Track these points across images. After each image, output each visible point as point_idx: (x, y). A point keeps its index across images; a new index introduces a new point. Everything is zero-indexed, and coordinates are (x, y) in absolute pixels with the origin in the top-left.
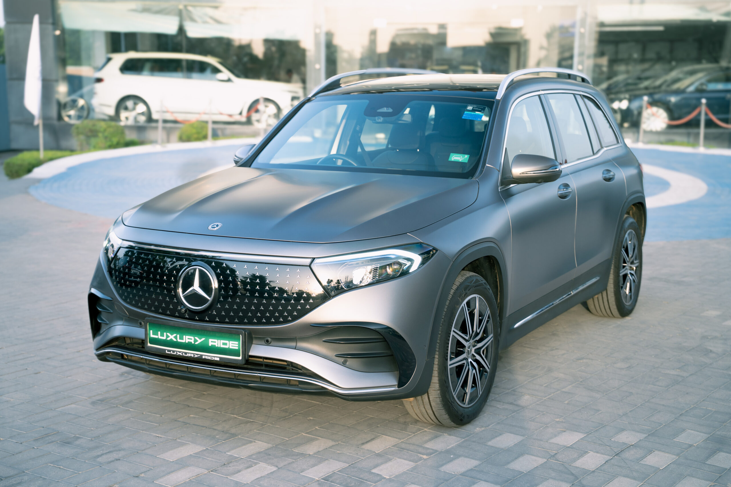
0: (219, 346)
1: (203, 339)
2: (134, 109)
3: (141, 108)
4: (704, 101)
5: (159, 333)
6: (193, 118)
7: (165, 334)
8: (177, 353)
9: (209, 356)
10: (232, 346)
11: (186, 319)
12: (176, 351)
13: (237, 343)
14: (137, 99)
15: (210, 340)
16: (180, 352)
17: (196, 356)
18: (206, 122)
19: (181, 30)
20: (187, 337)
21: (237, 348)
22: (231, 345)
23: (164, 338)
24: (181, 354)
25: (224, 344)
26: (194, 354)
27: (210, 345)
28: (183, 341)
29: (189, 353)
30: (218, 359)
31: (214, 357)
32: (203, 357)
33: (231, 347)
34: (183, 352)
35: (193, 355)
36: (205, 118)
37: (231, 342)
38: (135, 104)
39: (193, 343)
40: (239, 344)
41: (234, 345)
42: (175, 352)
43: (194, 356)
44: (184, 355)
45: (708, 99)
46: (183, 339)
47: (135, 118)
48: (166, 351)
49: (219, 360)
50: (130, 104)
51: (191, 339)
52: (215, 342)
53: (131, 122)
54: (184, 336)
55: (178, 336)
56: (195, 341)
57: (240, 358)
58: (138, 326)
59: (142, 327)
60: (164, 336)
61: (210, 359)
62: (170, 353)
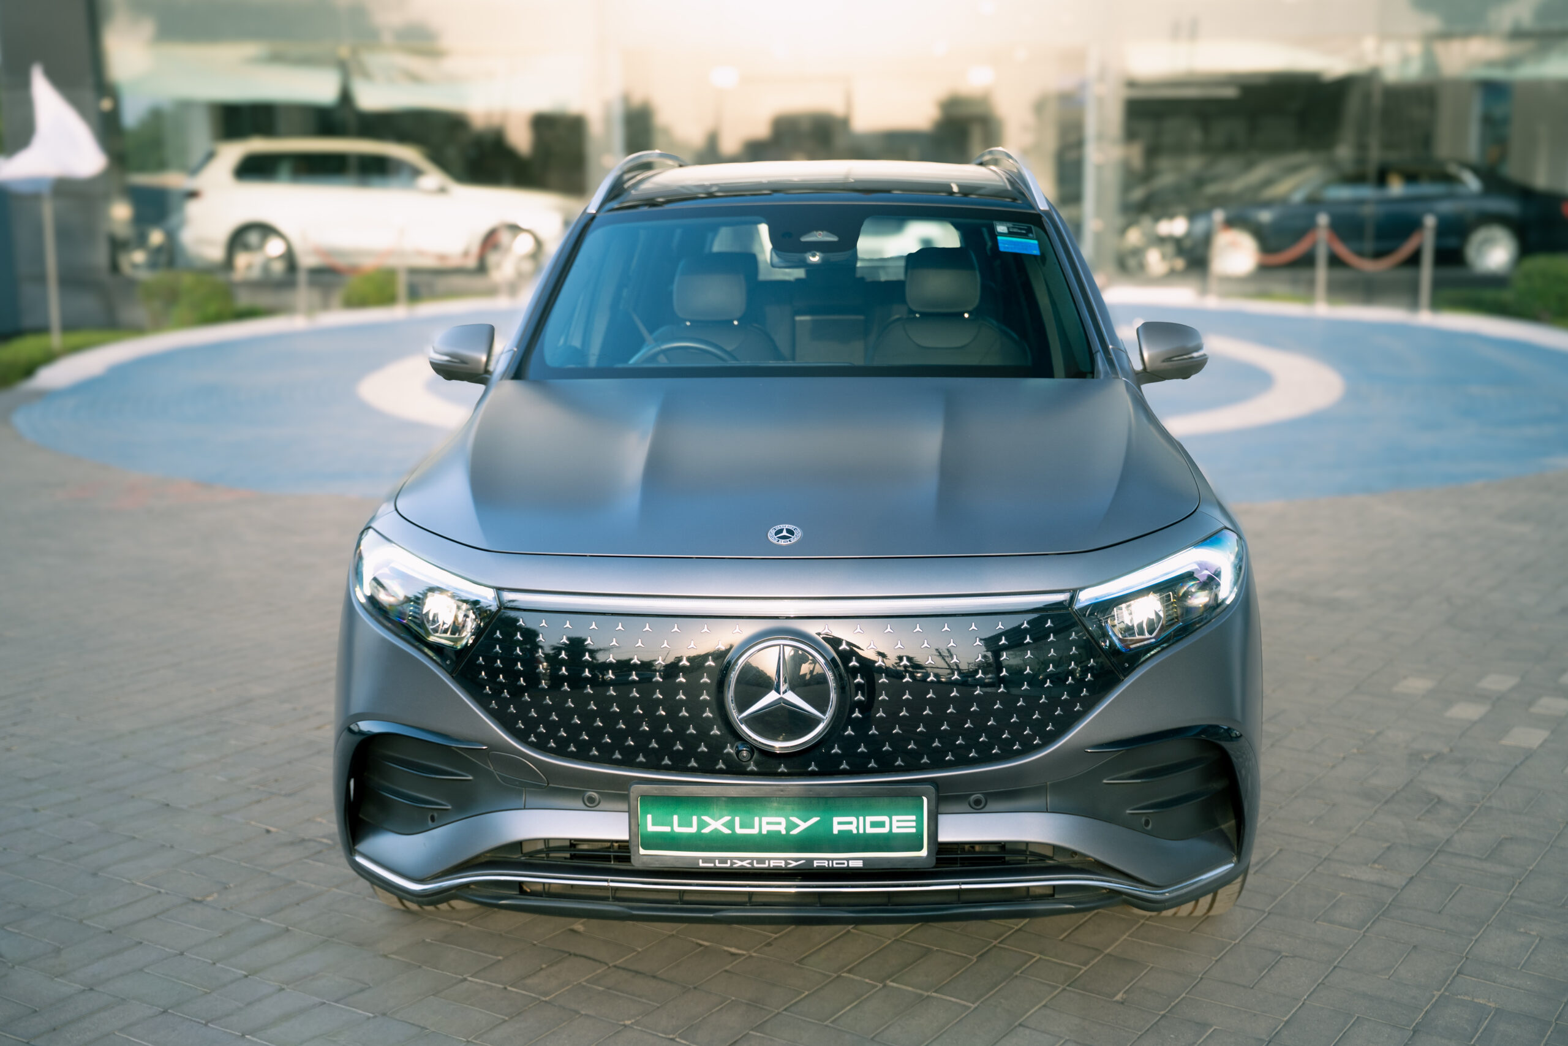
0: (861, 831)
1: (815, 820)
2: (261, 246)
3: (275, 248)
4: (1323, 219)
5: (675, 818)
6: (368, 263)
7: (695, 818)
8: (733, 863)
9: (833, 860)
10: (898, 827)
11: (752, 774)
12: (731, 859)
13: (913, 818)
14: (266, 230)
15: (836, 820)
16: (742, 859)
17: (794, 864)
18: (394, 271)
19: (346, 97)
20: (765, 820)
21: (913, 830)
22: (895, 824)
23: (693, 830)
24: (748, 863)
25: (874, 825)
26: (785, 859)
27: (835, 832)
28: (755, 831)
29: (770, 859)
30: (859, 864)
31: (848, 860)
32: (816, 864)
33: (895, 830)
34: (752, 859)
35: (783, 862)
36: (392, 262)
37: (895, 818)
38: (264, 239)
39: (784, 832)
40: (919, 822)
41: (902, 823)
42: (729, 861)
43: (787, 864)
44: (756, 865)
45: (1332, 215)
46: (752, 827)
47: (265, 268)
48: (701, 861)
49: (862, 866)
50: (253, 238)
51: (779, 823)
52: (851, 823)
53: (255, 274)
54: (757, 819)
55: (737, 819)
56: (791, 826)
57: (924, 853)
58: (582, 806)
59: (597, 807)
60: (691, 826)
61: (835, 865)
62: (712, 865)
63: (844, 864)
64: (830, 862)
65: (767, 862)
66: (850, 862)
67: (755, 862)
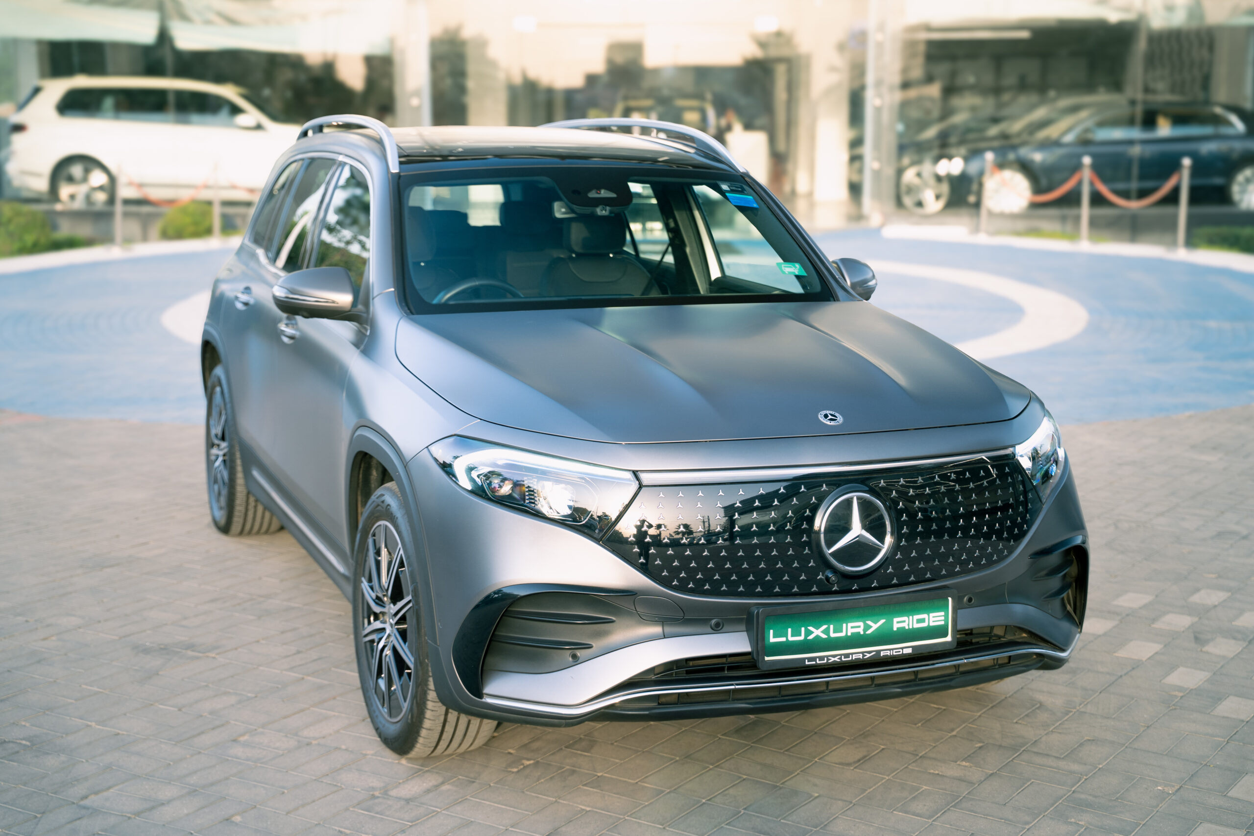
0: (911, 627)
1: (882, 621)
2: (85, 179)
3: (98, 178)
4: (1087, 160)
5: (790, 630)
6: (185, 195)
7: (803, 629)
8: (828, 660)
9: (893, 649)
10: (933, 621)
11: (836, 593)
12: (827, 657)
13: (943, 613)
14: (89, 162)
15: (896, 620)
16: (834, 656)
17: (868, 655)
18: (209, 203)
19: (164, 36)
20: (850, 625)
21: (943, 623)
22: (932, 619)
23: (802, 638)
24: (838, 659)
25: (919, 621)
26: (863, 653)
27: (895, 629)
28: (843, 634)
29: (852, 654)
30: (909, 651)
31: (902, 648)
32: (882, 654)
33: (932, 624)
34: (841, 655)
35: (861, 655)
36: (205, 195)
37: (932, 615)
38: (87, 171)
39: (862, 633)
40: (946, 616)
41: (935, 618)
42: (826, 659)
43: (864, 656)
44: (843, 659)
45: (1094, 156)
46: (841, 631)
47: (88, 198)
48: (807, 660)
49: (911, 652)
50: (77, 170)
51: (859, 627)
52: (904, 621)
53: (79, 204)
54: (844, 625)
55: (832, 627)
56: (867, 627)
57: (949, 638)
58: (710, 630)
59: (722, 630)
60: (800, 635)
61: (894, 654)
62: (814, 663)
63: (900, 652)
64: (892, 651)
65: (851, 656)
66: (904, 649)
67: (843, 657)
